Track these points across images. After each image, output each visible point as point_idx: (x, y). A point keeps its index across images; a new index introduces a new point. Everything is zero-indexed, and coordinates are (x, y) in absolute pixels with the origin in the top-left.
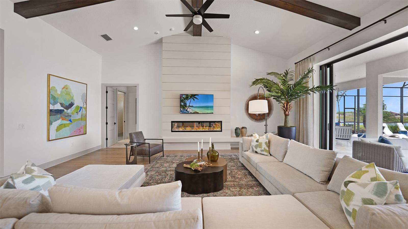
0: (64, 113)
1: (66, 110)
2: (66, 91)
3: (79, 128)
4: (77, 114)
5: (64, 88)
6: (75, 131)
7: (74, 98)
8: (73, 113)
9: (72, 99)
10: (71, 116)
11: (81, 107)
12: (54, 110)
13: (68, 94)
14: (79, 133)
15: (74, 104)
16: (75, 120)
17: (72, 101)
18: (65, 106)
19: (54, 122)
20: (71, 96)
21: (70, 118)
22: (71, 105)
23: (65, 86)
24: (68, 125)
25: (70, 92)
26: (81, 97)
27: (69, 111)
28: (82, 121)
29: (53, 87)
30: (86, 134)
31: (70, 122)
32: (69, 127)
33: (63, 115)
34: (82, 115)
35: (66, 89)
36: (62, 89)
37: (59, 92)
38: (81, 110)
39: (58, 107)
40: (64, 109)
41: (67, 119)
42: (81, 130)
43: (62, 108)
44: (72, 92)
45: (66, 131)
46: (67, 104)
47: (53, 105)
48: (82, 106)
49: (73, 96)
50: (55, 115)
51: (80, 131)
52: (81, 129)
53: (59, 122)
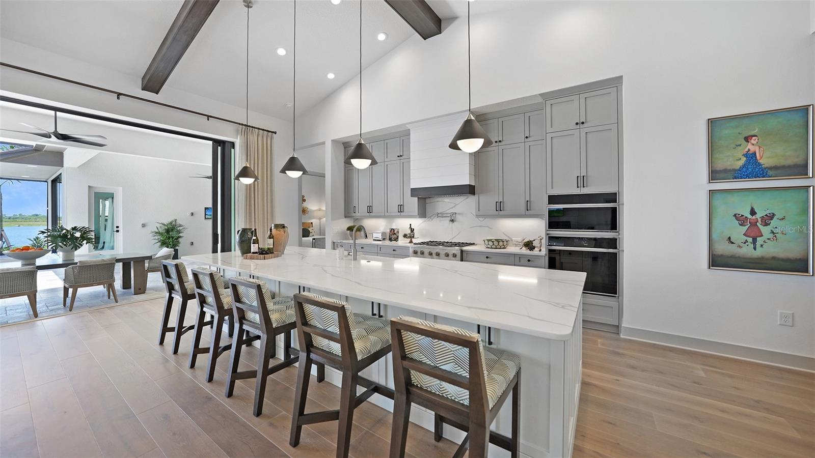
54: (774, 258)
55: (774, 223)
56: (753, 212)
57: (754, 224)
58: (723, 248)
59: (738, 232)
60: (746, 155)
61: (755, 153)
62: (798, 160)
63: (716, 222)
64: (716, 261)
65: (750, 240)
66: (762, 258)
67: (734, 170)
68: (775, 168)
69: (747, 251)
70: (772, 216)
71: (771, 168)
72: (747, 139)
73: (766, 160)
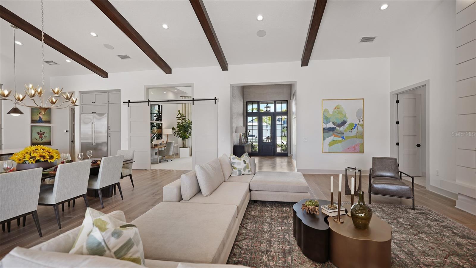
0: (336, 131)
1: (338, 128)
2: (337, 110)
3: (354, 146)
4: (351, 131)
5: (336, 108)
6: (348, 148)
7: (346, 116)
8: (345, 131)
9: (345, 116)
10: (343, 133)
11: (356, 125)
12: (327, 128)
13: (340, 113)
14: (353, 151)
15: (347, 122)
16: (348, 138)
17: (345, 119)
18: (337, 125)
19: (327, 138)
20: (343, 114)
21: (342, 135)
22: (344, 123)
23: (337, 106)
24: (340, 142)
25: (342, 111)
26: (356, 114)
27: (342, 129)
28: (358, 139)
29: (326, 109)
30: (363, 153)
31: (342, 139)
32: (341, 144)
33: (335, 132)
34: (357, 133)
35: (338, 109)
36: (334, 109)
37: (331, 113)
38: (357, 127)
39: (331, 125)
40: (336, 127)
41: (340, 136)
42: (357, 148)
43: (334, 127)
44: (344, 111)
45: (339, 146)
46: (340, 122)
47: (326, 124)
48: (357, 123)
49: (346, 114)
50: (328, 132)
51: (355, 149)
52: (355, 147)
53: (332, 138)
54: (45, 142)
55: (45, 134)
56: (41, 132)
57: (41, 134)
58: (35, 141)
59: (38, 137)
60: (39, 117)
61: (41, 117)
62: (49, 120)
63: (33, 134)
64: (33, 144)
65: (40, 138)
66: (43, 143)
67: (37, 121)
68: (45, 121)
69: (40, 141)
70: (44, 132)
71: (44, 121)
72: (39, 113)
73: (44, 118)
